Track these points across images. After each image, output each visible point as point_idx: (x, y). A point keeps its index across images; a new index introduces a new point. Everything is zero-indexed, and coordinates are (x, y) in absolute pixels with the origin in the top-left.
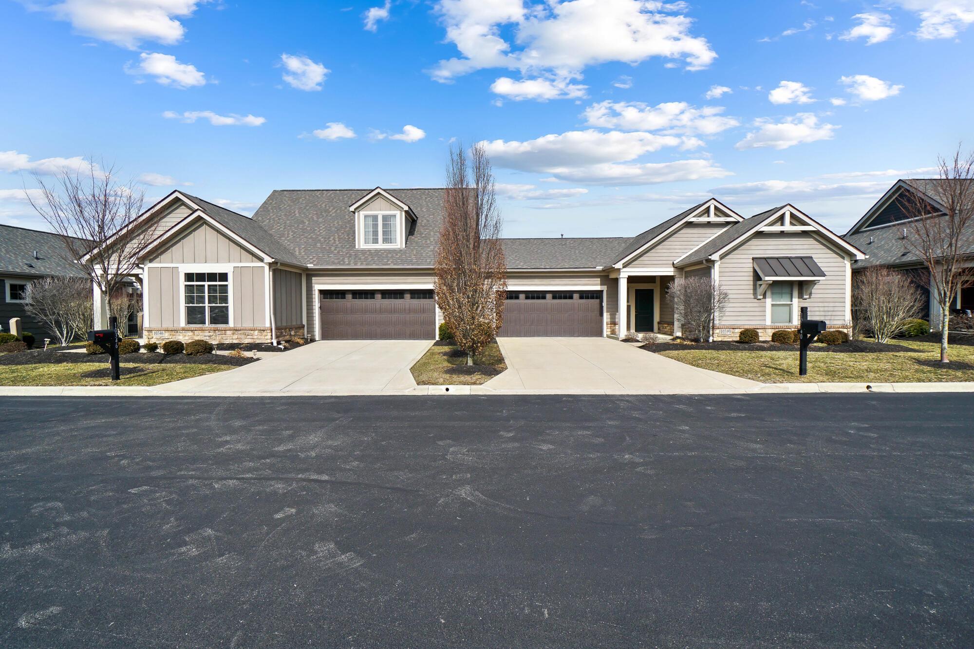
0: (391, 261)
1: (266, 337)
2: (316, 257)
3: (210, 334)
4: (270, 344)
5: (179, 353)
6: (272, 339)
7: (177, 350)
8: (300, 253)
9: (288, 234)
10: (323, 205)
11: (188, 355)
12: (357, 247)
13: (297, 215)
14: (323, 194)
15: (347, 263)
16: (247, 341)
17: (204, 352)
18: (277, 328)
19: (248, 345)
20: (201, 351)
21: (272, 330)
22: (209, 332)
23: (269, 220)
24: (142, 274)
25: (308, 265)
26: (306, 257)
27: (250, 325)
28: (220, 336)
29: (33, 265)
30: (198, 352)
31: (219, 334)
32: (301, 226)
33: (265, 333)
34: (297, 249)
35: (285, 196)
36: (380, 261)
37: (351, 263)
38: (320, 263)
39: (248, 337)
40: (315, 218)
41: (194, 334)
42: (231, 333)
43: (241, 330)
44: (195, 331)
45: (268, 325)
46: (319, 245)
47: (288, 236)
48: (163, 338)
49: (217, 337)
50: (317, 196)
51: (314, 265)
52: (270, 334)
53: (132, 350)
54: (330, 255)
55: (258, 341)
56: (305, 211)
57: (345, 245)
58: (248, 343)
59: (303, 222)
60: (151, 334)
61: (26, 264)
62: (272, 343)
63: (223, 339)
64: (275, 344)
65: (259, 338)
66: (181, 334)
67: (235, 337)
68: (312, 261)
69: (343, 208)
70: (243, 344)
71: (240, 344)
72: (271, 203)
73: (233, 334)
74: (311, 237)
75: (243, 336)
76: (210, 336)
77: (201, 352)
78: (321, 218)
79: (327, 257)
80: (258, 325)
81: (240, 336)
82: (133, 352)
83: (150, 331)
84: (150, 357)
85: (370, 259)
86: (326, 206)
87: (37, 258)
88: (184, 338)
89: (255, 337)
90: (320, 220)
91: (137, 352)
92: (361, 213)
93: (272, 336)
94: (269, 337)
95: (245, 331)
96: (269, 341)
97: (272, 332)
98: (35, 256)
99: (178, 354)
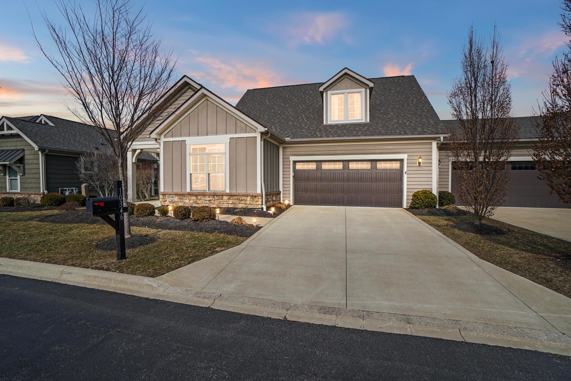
0: (361, 132)
1: (257, 203)
2: (291, 132)
3: (210, 198)
4: (260, 210)
5: (187, 218)
6: (262, 204)
7: (185, 215)
8: (276, 130)
9: (264, 117)
10: (287, 96)
11: (195, 221)
12: (325, 123)
13: (268, 104)
14: (285, 88)
15: (320, 136)
16: (240, 206)
17: (209, 218)
18: (266, 195)
19: (242, 209)
20: (206, 217)
21: (262, 196)
22: (209, 197)
23: (248, 108)
24: (159, 148)
25: (286, 139)
26: (282, 133)
27: (243, 192)
28: (218, 200)
29: (99, 148)
30: (203, 219)
31: (217, 199)
32: (272, 111)
33: (256, 199)
34: (273, 127)
35: (257, 93)
36: (350, 133)
37: (323, 136)
38: (296, 137)
39: (242, 202)
40: (283, 105)
41: (197, 198)
42: (227, 198)
43: (235, 196)
44: (198, 196)
45: (259, 191)
46: (290, 123)
47: (264, 118)
48: (174, 201)
49: (216, 202)
50: (281, 91)
51: (291, 138)
52: (260, 200)
53: (148, 213)
54: (302, 131)
55: (250, 207)
56: (273, 100)
57: (314, 122)
58: (241, 208)
59: (273, 108)
60: (165, 197)
61: (95, 147)
62: (262, 209)
63: (220, 203)
64: (265, 210)
65: (251, 203)
66: (187, 198)
67: (231, 202)
68: (288, 135)
69: (303, 96)
70: (237, 208)
71: (235, 209)
72: (247, 98)
73: (229, 199)
74: (283, 118)
75: (237, 201)
76: (209, 201)
77: (207, 219)
78: (287, 104)
79: (300, 132)
80: (250, 192)
81: (235, 201)
82: (149, 215)
83: (164, 195)
84: (162, 221)
85: (340, 132)
86: (289, 96)
87: (102, 144)
88: (189, 202)
89: (248, 202)
90: (287, 106)
91: (153, 215)
92: (329, 92)
93: (262, 202)
94: (260, 203)
95: (239, 197)
96: (260, 206)
97: (262, 198)
98: (101, 143)
99: (186, 220)
